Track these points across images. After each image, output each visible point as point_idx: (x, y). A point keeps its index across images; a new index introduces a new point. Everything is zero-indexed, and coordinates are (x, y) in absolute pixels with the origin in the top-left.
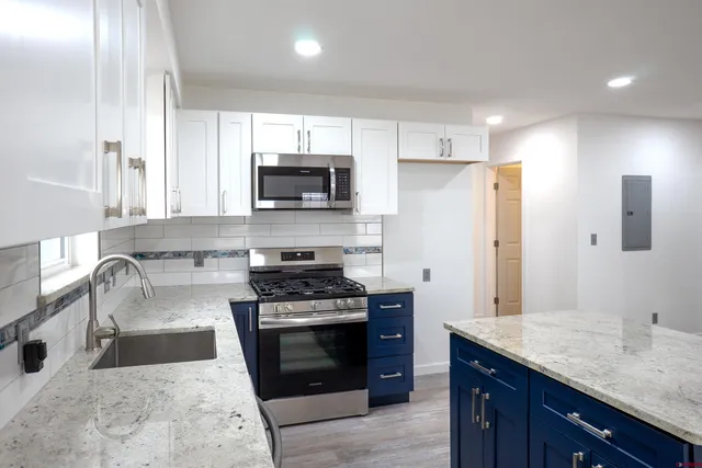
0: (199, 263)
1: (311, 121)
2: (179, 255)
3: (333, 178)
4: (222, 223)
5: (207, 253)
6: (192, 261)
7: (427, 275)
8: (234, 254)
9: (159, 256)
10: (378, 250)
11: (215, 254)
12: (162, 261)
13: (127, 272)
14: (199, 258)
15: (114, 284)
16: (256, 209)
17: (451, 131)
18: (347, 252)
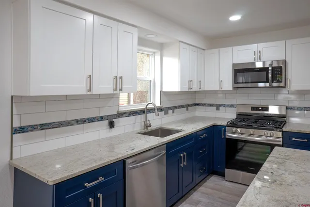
0: (218, 109)
1: (261, 46)
2: (211, 105)
3: (270, 72)
5: (221, 105)
6: (215, 108)
8: (232, 106)
9: (204, 105)
11: (224, 106)
12: (204, 107)
13: (187, 110)
14: (218, 107)
15: (173, 112)
16: (234, 88)
18: (291, 109)
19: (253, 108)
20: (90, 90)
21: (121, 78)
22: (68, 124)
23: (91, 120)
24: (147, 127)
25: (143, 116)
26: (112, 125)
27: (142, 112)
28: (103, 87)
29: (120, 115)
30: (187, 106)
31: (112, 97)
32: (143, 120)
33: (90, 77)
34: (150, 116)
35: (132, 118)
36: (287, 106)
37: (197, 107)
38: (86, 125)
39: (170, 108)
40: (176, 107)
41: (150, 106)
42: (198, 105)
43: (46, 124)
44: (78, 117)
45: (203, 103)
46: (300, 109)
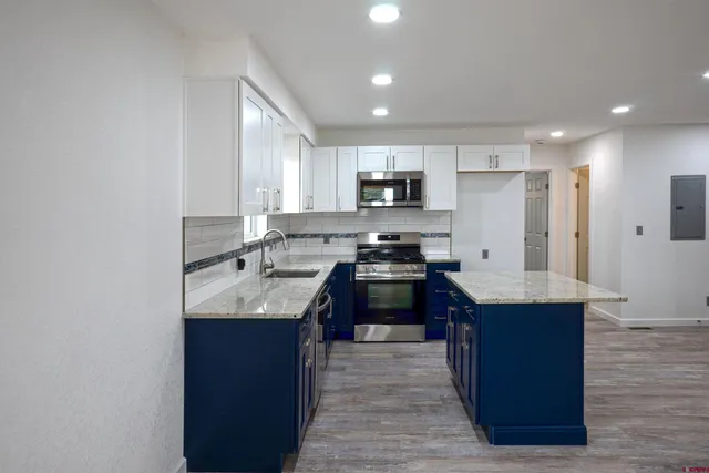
0: (327, 241)
1: (395, 150)
2: (315, 236)
3: (408, 187)
4: (340, 216)
5: (331, 235)
6: (322, 240)
7: (485, 254)
8: (348, 236)
9: (303, 236)
10: (448, 235)
11: (336, 236)
12: (303, 240)
14: (327, 238)
16: (359, 207)
17: (498, 150)
18: (424, 235)
19: (381, 237)
22: (213, 261)
35: (251, 255)
42: (293, 236)
45: (302, 232)
46: (433, 235)
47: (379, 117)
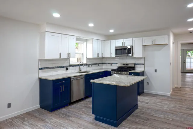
1: (125, 40)
2: (109, 63)
3: (127, 50)
4: (111, 58)
5: (112, 63)
6: (110, 65)
7: (156, 71)
8: (116, 64)
9: (106, 63)
10: (143, 64)
11: (114, 64)
13: (99, 65)
14: (111, 64)
15: (92, 66)
16: (116, 56)
17: (155, 38)
18: (137, 64)
19: (124, 64)
20: (60, 57)
21: (70, 53)
22: (53, 68)
23: (60, 67)
24: (80, 71)
25: (79, 67)
26: (67, 69)
27: (78, 65)
28: (64, 56)
29: (70, 66)
30: (99, 64)
31: (67, 60)
32: (79, 68)
33: (60, 53)
34: (81, 67)
35: (75, 67)
36: (135, 63)
37: (103, 64)
38: (59, 69)
39: (90, 64)
40: (93, 64)
41: (81, 63)
42: (104, 63)
43: (48, 68)
44: (57, 66)
46: (139, 64)
47: (111, 32)
